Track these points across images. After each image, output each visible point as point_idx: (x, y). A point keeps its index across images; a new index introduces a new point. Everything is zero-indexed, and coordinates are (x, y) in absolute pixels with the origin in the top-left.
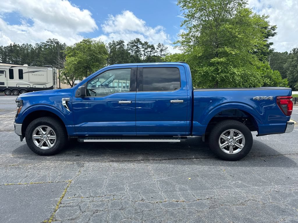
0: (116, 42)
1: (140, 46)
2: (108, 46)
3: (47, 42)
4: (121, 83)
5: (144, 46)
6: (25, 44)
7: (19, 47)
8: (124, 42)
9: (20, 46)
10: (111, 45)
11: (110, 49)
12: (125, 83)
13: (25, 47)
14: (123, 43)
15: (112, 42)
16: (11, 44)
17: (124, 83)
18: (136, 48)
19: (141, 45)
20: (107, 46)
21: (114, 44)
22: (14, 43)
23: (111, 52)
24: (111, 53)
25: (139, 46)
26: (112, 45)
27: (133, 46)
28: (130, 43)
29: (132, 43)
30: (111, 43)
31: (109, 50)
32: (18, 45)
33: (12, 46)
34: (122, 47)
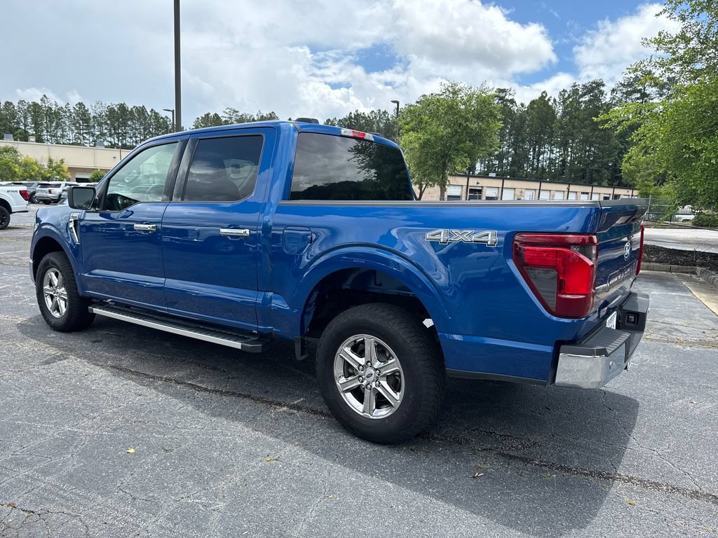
0: (581, 86)
1: (651, 90)
2: (558, 100)
3: (417, 102)
4: (576, 192)
5: (665, 91)
6: (375, 111)
7: (364, 118)
8: (603, 85)
9: (367, 116)
10: (567, 95)
11: (561, 108)
12: (587, 193)
13: (375, 117)
14: (602, 88)
15: (571, 89)
16: (351, 113)
17: (583, 193)
18: (638, 99)
19: (655, 89)
20: (555, 101)
21: (575, 91)
22: (357, 111)
23: (565, 114)
24: (563, 116)
25: (648, 92)
26: (569, 97)
27: (628, 94)
28: (623, 85)
29: (630, 85)
30: (566, 91)
31: (559, 110)
32: (364, 113)
33: (352, 118)
34: (596, 98)
